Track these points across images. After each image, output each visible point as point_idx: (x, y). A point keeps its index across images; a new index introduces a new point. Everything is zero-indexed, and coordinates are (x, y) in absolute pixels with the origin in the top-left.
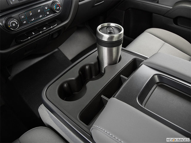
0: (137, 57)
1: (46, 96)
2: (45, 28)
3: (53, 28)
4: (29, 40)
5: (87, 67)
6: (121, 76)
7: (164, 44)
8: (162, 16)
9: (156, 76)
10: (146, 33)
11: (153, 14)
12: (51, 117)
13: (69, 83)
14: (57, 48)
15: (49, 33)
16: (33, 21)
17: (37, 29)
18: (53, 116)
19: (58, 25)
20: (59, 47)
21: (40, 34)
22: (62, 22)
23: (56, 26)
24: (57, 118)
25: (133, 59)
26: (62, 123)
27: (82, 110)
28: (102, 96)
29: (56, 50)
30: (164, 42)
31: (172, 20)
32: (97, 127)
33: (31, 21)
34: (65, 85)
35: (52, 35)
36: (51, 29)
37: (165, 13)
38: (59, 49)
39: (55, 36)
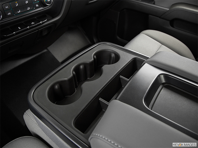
0: (137, 57)
1: (33, 99)
2: (33, 23)
3: (43, 23)
4: (14, 35)
5: (81, 67)
6: (121, 76)
7: (161, 46)
8: (158, 18)
9: (162, 76)
10: (142, 34)
11: (150, 15)
12: (39, 125)
13: (61, 83)
14: (46, 48)
15: (38, 29)
16: (19, 13)
17: (24, 24)
18: (41, 124)
19: (48, 21)
20: (48, 48)
21: (28, 29)
22: (53, 18)
23: (46, 22)
24: (46, 126)
25: (132, 59)
26: (53, 132)
27: (77, 115)
28: (100, 99)
29: (45, 51)
30: (161, 44)
31: (168, 22)
32: (99, 135)
33: (16, 13)
34: (56, 87)
35: (42, 31)
36: (40, 24)
37: (162, 15)
38: (47, 49)
39: (45, 33)
